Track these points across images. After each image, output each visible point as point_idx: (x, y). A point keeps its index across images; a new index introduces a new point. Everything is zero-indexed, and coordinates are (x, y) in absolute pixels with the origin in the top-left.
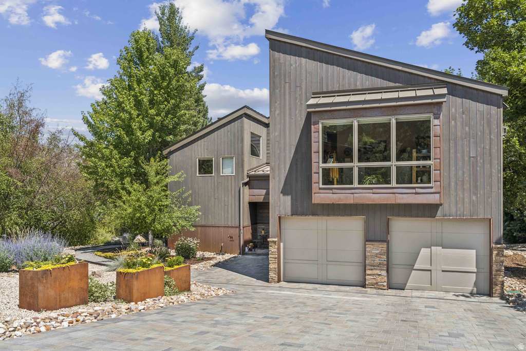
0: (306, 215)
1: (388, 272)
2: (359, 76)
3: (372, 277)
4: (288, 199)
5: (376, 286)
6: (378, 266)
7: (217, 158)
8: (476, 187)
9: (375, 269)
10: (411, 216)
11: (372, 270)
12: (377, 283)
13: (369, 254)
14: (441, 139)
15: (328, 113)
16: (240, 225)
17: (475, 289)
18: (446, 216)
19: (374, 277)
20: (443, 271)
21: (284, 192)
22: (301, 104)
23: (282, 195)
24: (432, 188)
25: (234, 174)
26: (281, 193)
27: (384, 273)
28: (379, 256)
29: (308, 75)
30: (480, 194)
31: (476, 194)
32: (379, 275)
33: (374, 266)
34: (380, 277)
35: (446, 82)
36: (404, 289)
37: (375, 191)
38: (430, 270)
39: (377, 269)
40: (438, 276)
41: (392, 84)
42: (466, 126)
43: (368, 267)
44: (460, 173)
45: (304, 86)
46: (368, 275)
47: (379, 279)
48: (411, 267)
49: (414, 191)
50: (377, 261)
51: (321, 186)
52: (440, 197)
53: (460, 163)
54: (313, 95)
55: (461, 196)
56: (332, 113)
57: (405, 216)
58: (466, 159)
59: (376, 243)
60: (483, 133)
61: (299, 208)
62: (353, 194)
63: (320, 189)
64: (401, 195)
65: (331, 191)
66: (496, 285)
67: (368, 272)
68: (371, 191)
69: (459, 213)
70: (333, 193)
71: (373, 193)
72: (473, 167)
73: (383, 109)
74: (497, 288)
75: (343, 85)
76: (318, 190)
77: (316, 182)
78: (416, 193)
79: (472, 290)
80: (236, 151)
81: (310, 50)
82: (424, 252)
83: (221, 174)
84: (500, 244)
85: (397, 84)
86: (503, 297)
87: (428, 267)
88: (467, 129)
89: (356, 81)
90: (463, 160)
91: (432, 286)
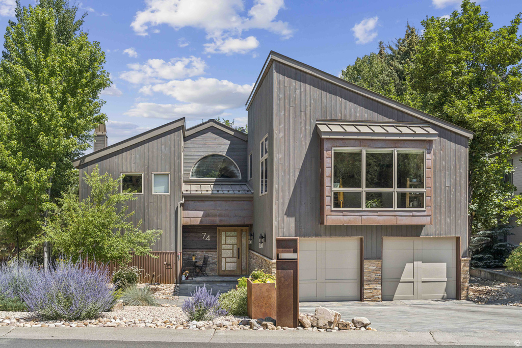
0: (309, 236)
1: (382, 286)
2: (359, 108)
3: (369, 291)
4: (292, 221)
5: (372, 299)
6: (374, 281)
7: (148, 174)
8: (450, 211)
9: (371, 284)
10: (402, 236)
11: (369, 284)
12: (373, 296)
13: (366, 271)
14: (432, 171)
15: (340, 141)
16: (176, 251)
17: (446, 295)
18: (427, 235)
19: (371, 291)
20: (423, 282)
21: (289, 213)
22: (305, 129)
23: (285, 217)
24: (425, 211)
25: (169, 194)
26: (285, 214)
27: (379, 287)
28: (375, 271)
29: (312, 101)
30: (452, 216)
31: (449, 217)
32: (375, 289)
33: (370, 281)
34: (376, 291)
35: (429, 122)
36: (392, 300)
37: (379, 213)
38: (413, 282)
39: (373, 284)
40: (419, 286)
41: (386, 119)
42: (443, 160)
43: (365, 283)
44: (439, 199)
45: (308, 112)
46: (366, 289)
47: (375, 292)
48: (398, 280)
49: (411, 214)
50: (373, 276)
51: (333, 209)
52: (431, 219)
53: (439, 191)
54: (317, 121)
55: (439, 218)
56: (343, 141)
57: (397, 236)
58: (443, 188)
59: (373, 261)
60: (455, 167)
61: (303, 229)
62: (361, 216)
63: (332, 211)
64: (401, 217)
65: (342, 214)
66: (463, 290)
67: (366, 287)
68: (376, 214)
69: (437, 232)
70: (343, 216)
71: (378, 216)
72: (448, 194)
73: (387, 142)
74: (464, 293)
75: (346, 116)
76: (329, 213)
77: (328, 204)
78: (413, 216)
79: (444, 296)
80: (173, 167)
81: (314, 78)
82: (409, 266)
83: (153, 193)
84: (465, 257)
85: (391, 120)
86: (467, 299)
87: (411, 279)
88: (444, 163)
89: (356, 112)
90: (441, 189)
91: (414, 294)
